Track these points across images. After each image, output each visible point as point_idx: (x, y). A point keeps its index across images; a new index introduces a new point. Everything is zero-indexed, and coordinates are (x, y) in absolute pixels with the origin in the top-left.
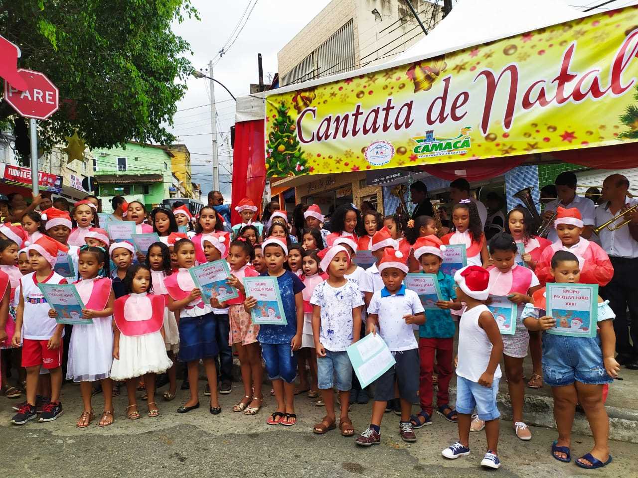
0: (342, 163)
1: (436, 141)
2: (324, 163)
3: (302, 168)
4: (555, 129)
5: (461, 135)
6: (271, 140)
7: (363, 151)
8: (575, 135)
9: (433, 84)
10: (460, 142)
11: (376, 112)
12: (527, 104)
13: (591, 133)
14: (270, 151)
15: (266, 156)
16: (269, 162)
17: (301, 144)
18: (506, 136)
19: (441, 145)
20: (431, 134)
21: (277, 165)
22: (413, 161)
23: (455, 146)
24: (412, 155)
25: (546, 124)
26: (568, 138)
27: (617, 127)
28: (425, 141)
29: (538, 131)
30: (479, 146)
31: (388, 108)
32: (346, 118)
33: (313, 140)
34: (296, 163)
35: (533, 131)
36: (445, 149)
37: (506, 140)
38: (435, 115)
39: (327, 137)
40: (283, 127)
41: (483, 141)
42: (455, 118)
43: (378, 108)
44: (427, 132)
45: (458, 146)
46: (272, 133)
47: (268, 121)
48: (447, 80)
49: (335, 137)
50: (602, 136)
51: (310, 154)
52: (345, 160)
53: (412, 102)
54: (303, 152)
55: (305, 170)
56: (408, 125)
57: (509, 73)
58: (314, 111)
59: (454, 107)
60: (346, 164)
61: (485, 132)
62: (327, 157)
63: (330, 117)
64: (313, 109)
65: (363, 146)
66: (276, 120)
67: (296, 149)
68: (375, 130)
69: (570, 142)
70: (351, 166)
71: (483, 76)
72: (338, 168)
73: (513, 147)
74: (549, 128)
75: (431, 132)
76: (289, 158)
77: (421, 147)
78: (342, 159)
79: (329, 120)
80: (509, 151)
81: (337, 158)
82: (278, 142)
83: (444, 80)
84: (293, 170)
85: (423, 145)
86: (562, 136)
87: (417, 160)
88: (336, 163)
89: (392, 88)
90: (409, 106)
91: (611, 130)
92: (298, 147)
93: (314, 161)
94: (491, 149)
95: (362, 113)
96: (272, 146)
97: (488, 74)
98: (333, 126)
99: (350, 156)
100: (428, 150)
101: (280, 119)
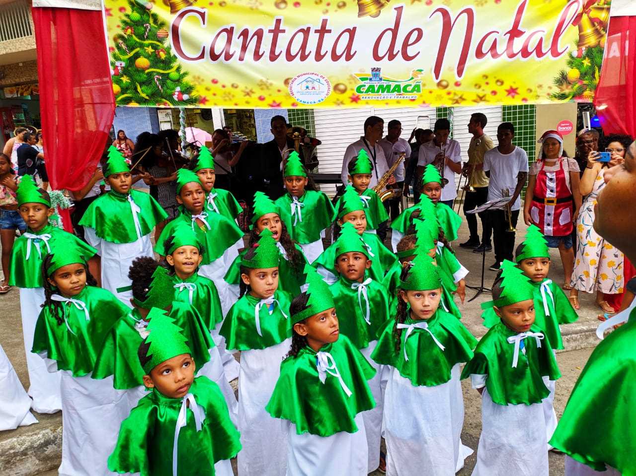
0: (255, 97)
1: (383, 81)
2: (225, 93)
3: (185, 97)
4: (502, 83)
5: (412, 78)
6: (119, 48)
7: (286, 82)
8: (518, 91)
9: (382, 10)
10: (411, 85)
11: (306, 32)
12: (479, 54)
13: (530, 90)
14: (118, 64)
15: (112, 72)
16: (119, 82)
17: (180, 60)
18: (457, 84)
19: (389, 86)
20: (377, 72)
21: (136, 89)
22: (354, 103)
23: (405, 89)
24: (354, 94)
25: (495, 77)
26: (513, 94)
27: (550, 88)
28: (371, 79)
29: (487, 83)
30: (431, 92)
31: (323, 31)
32: (259, 34)
33: (202, 56)
34: (173, 89)
35: (483, 82)
36: (393, 91)
37: (457, 88)
38: (383, 50)
39: (228, 57)
40: (143, 29)
41: (435, 88)
42: (407, 58)
43: (309, 29)
44: (373, 70)
45: (408, 90)
46: (121, 37)
47: (110, 15)
48: (399, 10)
49: (241, 59)
50: (539, 94)
51: (199, 78)
52: (258, 93)
53: (355, 29)
54: (185, 74)
55: (191, 101)
56: (349, 57)
57: (465, 15)
58: (203, 15)
59: (406, 45)
60: (261, 99)
61: (437, 77)
62: (229, 85)
63: (232, 28)
64: (202, 11)
65: (286, 77)
66: (128, 16)
67: (172, 67)
68: (304, 58)
69: (513, 97)
70: (269, 100)
71: (439, 14)
72: (247, 103)
73: (464, 97)
74: (498, 81)
75: (378, 70)
76: (158, 79)
77: (365, 86)
78: (254, 90)
79: (230, 32)
80: (460, 100)
81: (246, 88)
82: (134, 52)
83: (395, 9)
84: (170, 98)
85: (367, 84)
86: (507, 91)
87: (359, 102)
88: (245, 96)
89: (328, 4)
90: (352, 32)
91: (545, 90)
92: (175, 65)
93: (207, 89)
94: (442, 98)
95: (283, 31)
96: (122, 57)
97: (445, 13)
98: (237, 42)
99: (268, 88)
100: (373, 91)
101: (136, 16)
